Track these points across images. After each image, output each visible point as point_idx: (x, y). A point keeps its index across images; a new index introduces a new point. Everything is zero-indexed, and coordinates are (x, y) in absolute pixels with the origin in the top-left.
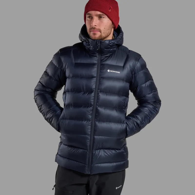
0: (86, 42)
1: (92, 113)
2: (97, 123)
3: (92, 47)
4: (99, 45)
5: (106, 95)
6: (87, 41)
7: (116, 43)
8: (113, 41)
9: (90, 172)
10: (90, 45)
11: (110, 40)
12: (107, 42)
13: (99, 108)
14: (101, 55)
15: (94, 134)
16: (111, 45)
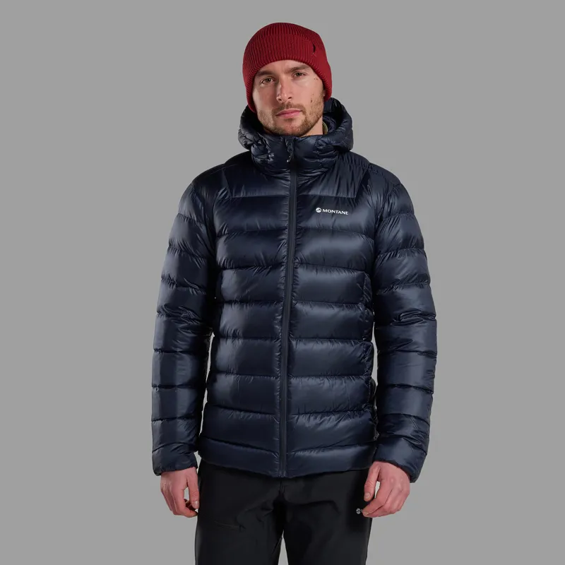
0: (258, 145)
1: (282, 318)
2: (294, 343)
3: (273, 155)
4: (290, 150)
5: (315, 271)
6: (260, 142)
7: (334, 143)
8: (326, 140)
9: (285, 473)
10: (269, 152)
11: (318, 137)
12: (312, 141)
13: (299, 306)
14: (298, 175)
15: (289, 374)
16: (321, 147)
